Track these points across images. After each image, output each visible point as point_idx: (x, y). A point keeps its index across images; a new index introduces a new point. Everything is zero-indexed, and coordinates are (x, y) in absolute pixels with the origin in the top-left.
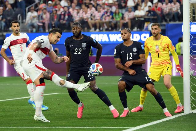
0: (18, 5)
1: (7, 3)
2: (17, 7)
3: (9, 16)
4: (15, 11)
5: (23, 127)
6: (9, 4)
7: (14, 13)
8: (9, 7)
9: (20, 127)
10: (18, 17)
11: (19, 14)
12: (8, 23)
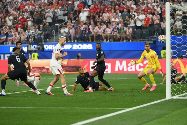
10: (53, 31)
11: (53, 30)
12: (46, 36)
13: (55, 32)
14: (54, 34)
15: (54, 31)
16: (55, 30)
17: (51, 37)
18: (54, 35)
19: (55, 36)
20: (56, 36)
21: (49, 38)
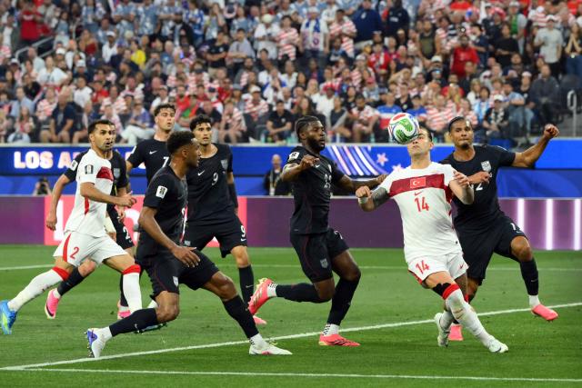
0: (568, 66)
1: (539, 62)
2: (565, 72)
3: (543, 95)
4: (559, 82)
5: (562, 380)
6: (545, 64)
7: (557, 86)
8: (545, 70)
9: (553, 380)
10: (569, 97)
11: (570, 90)
12: (542, 114)
13: (575, 98)
14: (572, 104)
15: (572, 96)
16: (577, 92)
17: (560, 118)
18: (573, 108)
19: (575, 115)
20: (578, 112)
21: (554, 120)
